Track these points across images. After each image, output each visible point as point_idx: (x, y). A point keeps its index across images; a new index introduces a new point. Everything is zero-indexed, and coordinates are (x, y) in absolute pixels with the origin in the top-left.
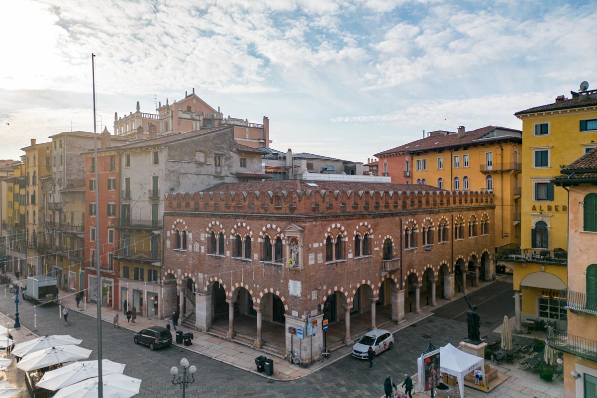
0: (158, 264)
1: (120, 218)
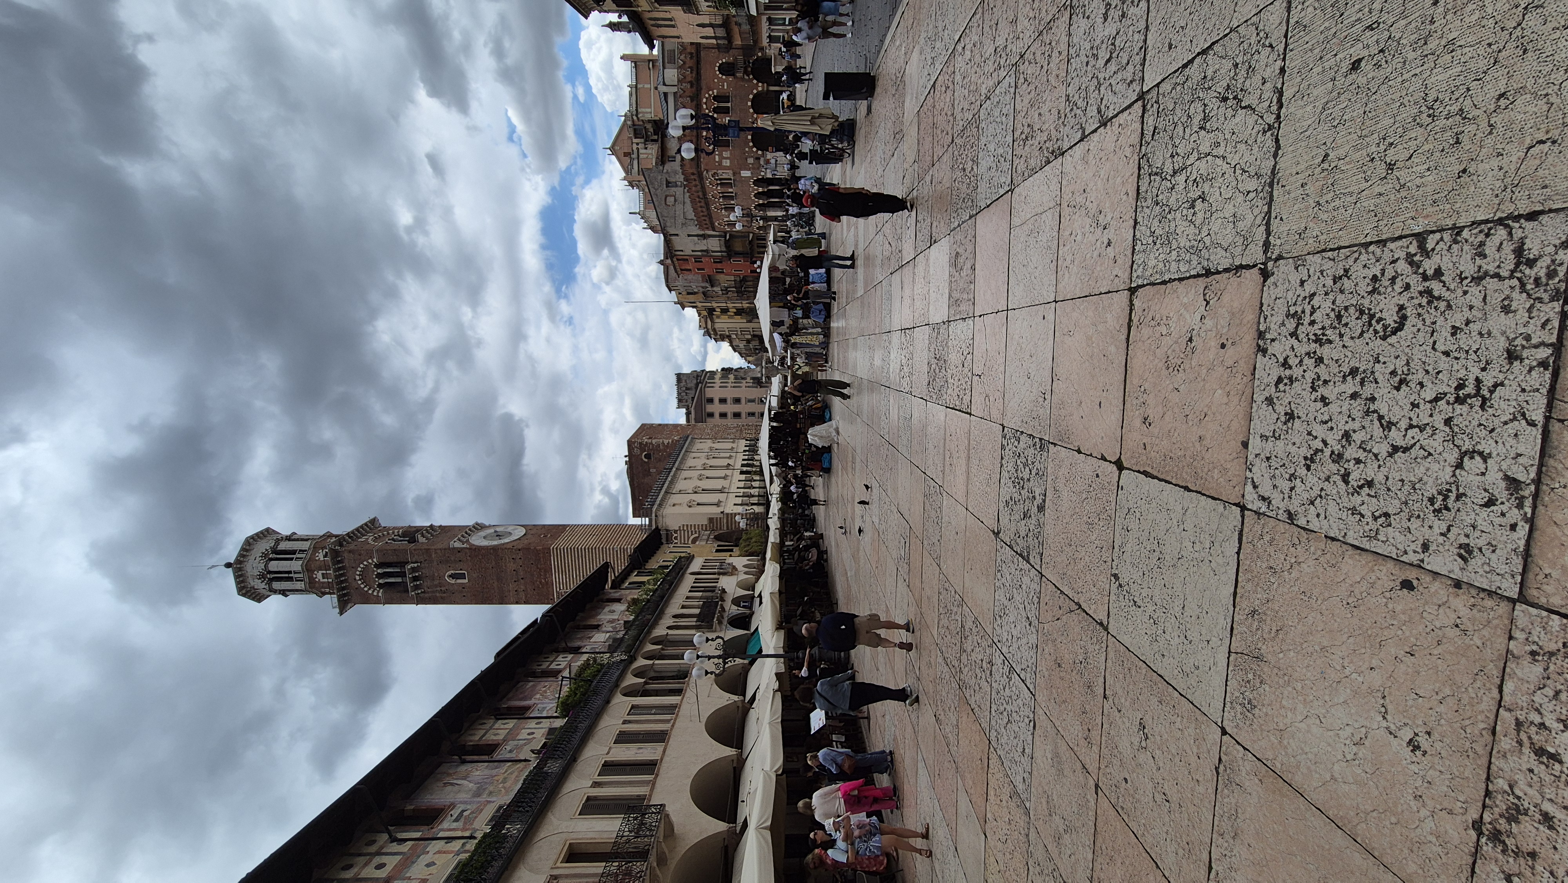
0: (751, 235)
1: (722, 256)
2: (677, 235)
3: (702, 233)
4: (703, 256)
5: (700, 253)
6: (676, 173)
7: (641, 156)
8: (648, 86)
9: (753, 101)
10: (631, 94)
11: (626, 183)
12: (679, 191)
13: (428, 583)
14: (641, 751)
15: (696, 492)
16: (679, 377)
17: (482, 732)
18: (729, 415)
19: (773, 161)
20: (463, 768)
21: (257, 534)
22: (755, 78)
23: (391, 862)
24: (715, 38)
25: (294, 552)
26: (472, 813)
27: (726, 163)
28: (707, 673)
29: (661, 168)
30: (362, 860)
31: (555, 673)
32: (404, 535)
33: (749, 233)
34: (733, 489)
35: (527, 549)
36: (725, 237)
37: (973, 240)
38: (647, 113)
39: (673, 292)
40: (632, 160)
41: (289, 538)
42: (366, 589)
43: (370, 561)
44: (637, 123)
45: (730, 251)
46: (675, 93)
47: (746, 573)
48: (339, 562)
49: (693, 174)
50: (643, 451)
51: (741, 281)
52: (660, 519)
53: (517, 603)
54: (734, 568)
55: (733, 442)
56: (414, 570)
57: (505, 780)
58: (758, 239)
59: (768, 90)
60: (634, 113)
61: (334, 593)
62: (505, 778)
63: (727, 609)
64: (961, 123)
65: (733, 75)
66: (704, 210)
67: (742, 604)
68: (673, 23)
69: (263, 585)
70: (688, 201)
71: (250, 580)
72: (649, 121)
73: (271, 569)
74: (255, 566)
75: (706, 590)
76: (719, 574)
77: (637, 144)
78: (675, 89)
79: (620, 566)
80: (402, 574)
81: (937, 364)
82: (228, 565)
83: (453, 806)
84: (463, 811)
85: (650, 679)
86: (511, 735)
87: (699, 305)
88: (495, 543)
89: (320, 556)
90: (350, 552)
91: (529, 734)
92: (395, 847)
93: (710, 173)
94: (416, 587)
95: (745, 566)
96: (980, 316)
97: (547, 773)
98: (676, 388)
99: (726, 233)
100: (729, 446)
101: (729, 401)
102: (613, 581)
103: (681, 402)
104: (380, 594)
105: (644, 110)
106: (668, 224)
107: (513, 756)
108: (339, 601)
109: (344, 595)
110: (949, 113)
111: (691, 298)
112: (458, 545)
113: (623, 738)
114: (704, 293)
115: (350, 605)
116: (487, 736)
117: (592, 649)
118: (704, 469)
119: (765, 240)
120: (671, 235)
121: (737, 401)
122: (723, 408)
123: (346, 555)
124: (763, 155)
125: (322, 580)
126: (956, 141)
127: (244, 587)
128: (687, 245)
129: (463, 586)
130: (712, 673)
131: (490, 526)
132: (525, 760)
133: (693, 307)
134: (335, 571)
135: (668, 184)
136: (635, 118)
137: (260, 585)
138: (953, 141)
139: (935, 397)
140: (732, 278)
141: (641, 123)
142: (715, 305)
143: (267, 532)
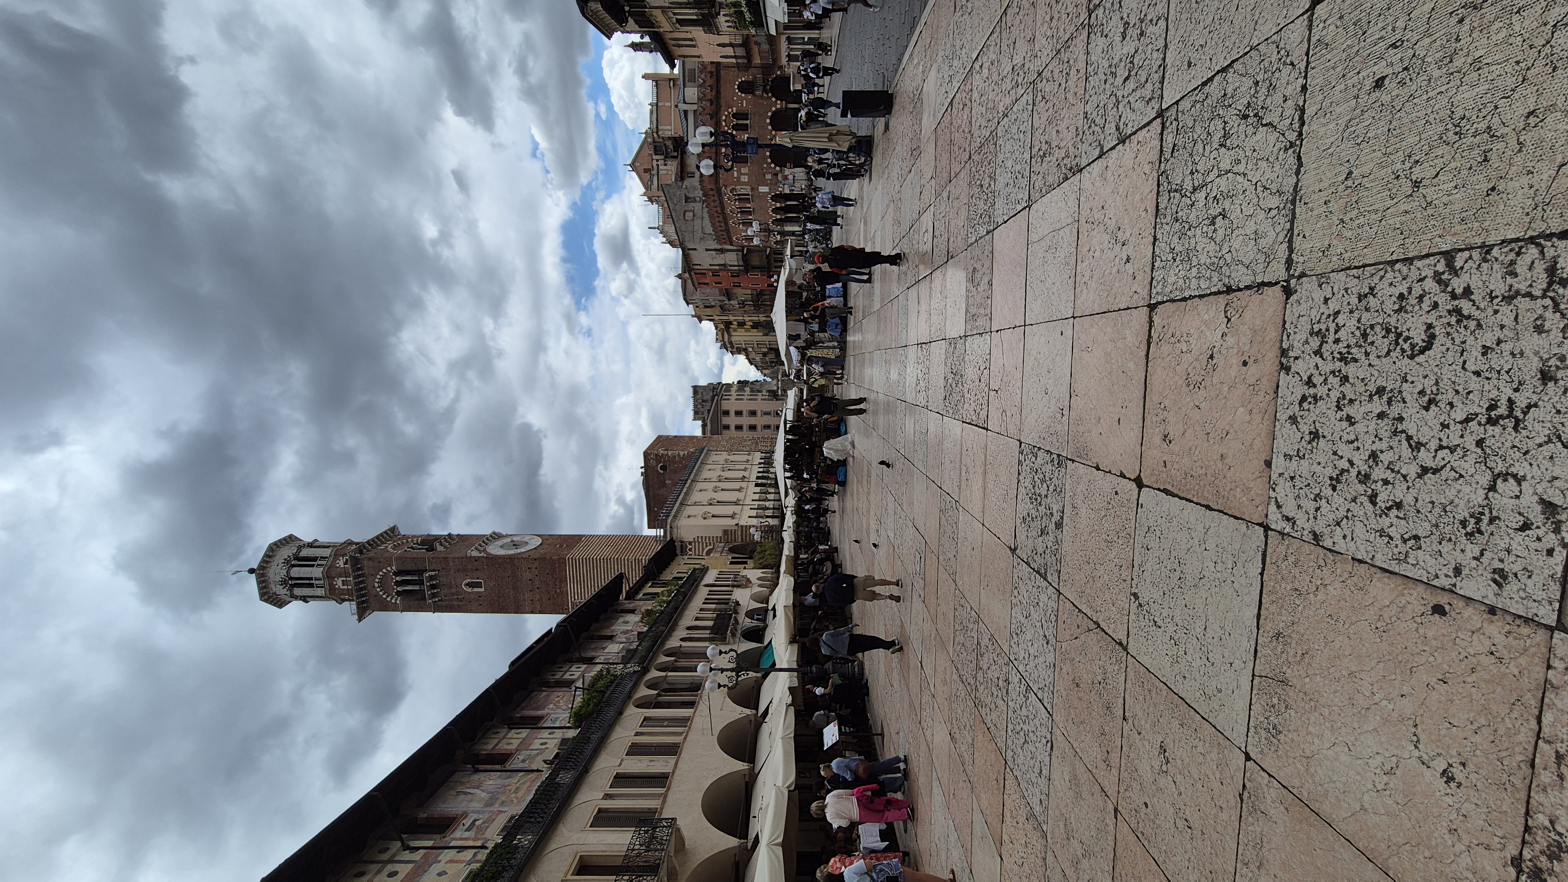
0: (768, 250)
1: (739, 270)
2: (695, 249)
3: (719, 247)
4: (721, 270)
5: (717, 267)
6: (695, 188)
7: (661, 172)
8: (669, 104)
9: (771, 118)
10: (651, 112)
11: (646, 198)
12: (698, 206)
13: (445, 591)
14: (653, 763)
15: (711, 504)
16: (696, 389)
17: (496, 741)
18: (745, 428)
19: (791, 177)
20: (476, 777)
21: (280, 541)
22: (773, 96)
23: (404, 870)
24: (735, 57)
25: (315, 559)
26: (484, 823)
27: (744, 179)
28: (720, 686)
29: (680, 184)
30: (374, 867)
31: (569, 684)
32: (423, 543)
33: (766, 247)
34: (748, 501)
35: (542, 559)
36: (743, 251)
37: (990, 255)
38: (667, 130)
39: (691, 306)
40: (652, 176)
41: (311, 545)
42: (384, 596)
43: (389, 569)
44: (657, 140)
45: (747, 266)
46: (695, 111)
47: (760, 586)
48: (359, 569)
49: (712, 190)
50: (658, 462)
51: (757, 295)
52: (675, 530)
53: (532, 612)
54: (748, 580)
55: (749, 455)
56: (431, 578)
57: (517, 790)
58: (775, 254)
59: (786, 108)
60: (655, 130)
61: (353, 600)
62: (517, 788)
63: (740, 621)
64: (979, 140)
65: (752, 93)
66: (722, 224)
67: (756, 617)
68: (693, 43)
69: (285, 591)
70: (706, 216)
71: (272, 586)
72: (669, 138)
73: (293, 575)
74: (277, 572)
75: (719, 602)
76: (733, 586)
77: (657, 160)
78: (695, 107)
79: (634, 576)
80: (420, 582)
81: (954, 379)
82: (252, 571)
83: (465, 815)
84: (475, 820)
85: (664, 691)
86: (524, 744)
87: (716, 318)
88: (512, 552)
89: (341, 563)
90: (370, 559)
91: (541, 744)
92: (407, 855)
93: (729, 189)
94: (434, 595)
95: (759, 579)
96: (997, 331)
97: (558, 784)
98: (692, 400)
99: (743, 247)
100: (745, 458)
101: (744, 413)
102: (627, 592)
103: (697, 414)
104: (398, 602)
105: (664, 127)
106: (687, 239)
107: (525, 765)
108: (357, 608)
109: (363, 602)
110: (967, 130)
111: (709, 311)
112: (475, 554)
113: (636, 750)
114: (721, 307)
115: (368, 612)
116: (501, 745)
117: (605, 659)
118: (720, 481)
119: (782, 254)
120: (689, 249)
121: (753, 413)
122: (739, 421)
123: (365, 562)
124: (781, 171)
125: (342, 587)
126: (973, 157)
127: (266, 593)
128: (705, 259)
129: (479, 595)
130: (724, 686)
131: (507, 536)
132: (538, 771)
133: (710, 320)
134: (354, 579)
135: (687, 199)
136: (655, 135)
137: (282, 591)
138: (970, 158)
139: (951, 411)
140: (749, 292)
141: (661, 140)
142: (731, 318)
143: (290, 539)
